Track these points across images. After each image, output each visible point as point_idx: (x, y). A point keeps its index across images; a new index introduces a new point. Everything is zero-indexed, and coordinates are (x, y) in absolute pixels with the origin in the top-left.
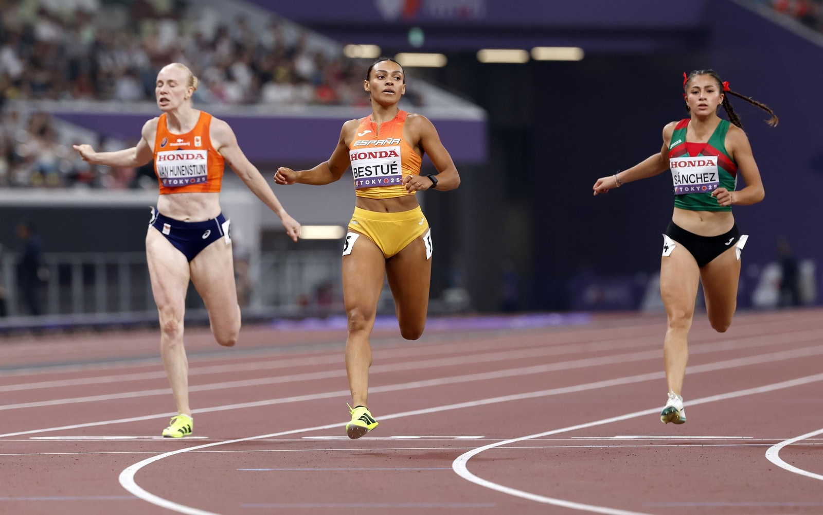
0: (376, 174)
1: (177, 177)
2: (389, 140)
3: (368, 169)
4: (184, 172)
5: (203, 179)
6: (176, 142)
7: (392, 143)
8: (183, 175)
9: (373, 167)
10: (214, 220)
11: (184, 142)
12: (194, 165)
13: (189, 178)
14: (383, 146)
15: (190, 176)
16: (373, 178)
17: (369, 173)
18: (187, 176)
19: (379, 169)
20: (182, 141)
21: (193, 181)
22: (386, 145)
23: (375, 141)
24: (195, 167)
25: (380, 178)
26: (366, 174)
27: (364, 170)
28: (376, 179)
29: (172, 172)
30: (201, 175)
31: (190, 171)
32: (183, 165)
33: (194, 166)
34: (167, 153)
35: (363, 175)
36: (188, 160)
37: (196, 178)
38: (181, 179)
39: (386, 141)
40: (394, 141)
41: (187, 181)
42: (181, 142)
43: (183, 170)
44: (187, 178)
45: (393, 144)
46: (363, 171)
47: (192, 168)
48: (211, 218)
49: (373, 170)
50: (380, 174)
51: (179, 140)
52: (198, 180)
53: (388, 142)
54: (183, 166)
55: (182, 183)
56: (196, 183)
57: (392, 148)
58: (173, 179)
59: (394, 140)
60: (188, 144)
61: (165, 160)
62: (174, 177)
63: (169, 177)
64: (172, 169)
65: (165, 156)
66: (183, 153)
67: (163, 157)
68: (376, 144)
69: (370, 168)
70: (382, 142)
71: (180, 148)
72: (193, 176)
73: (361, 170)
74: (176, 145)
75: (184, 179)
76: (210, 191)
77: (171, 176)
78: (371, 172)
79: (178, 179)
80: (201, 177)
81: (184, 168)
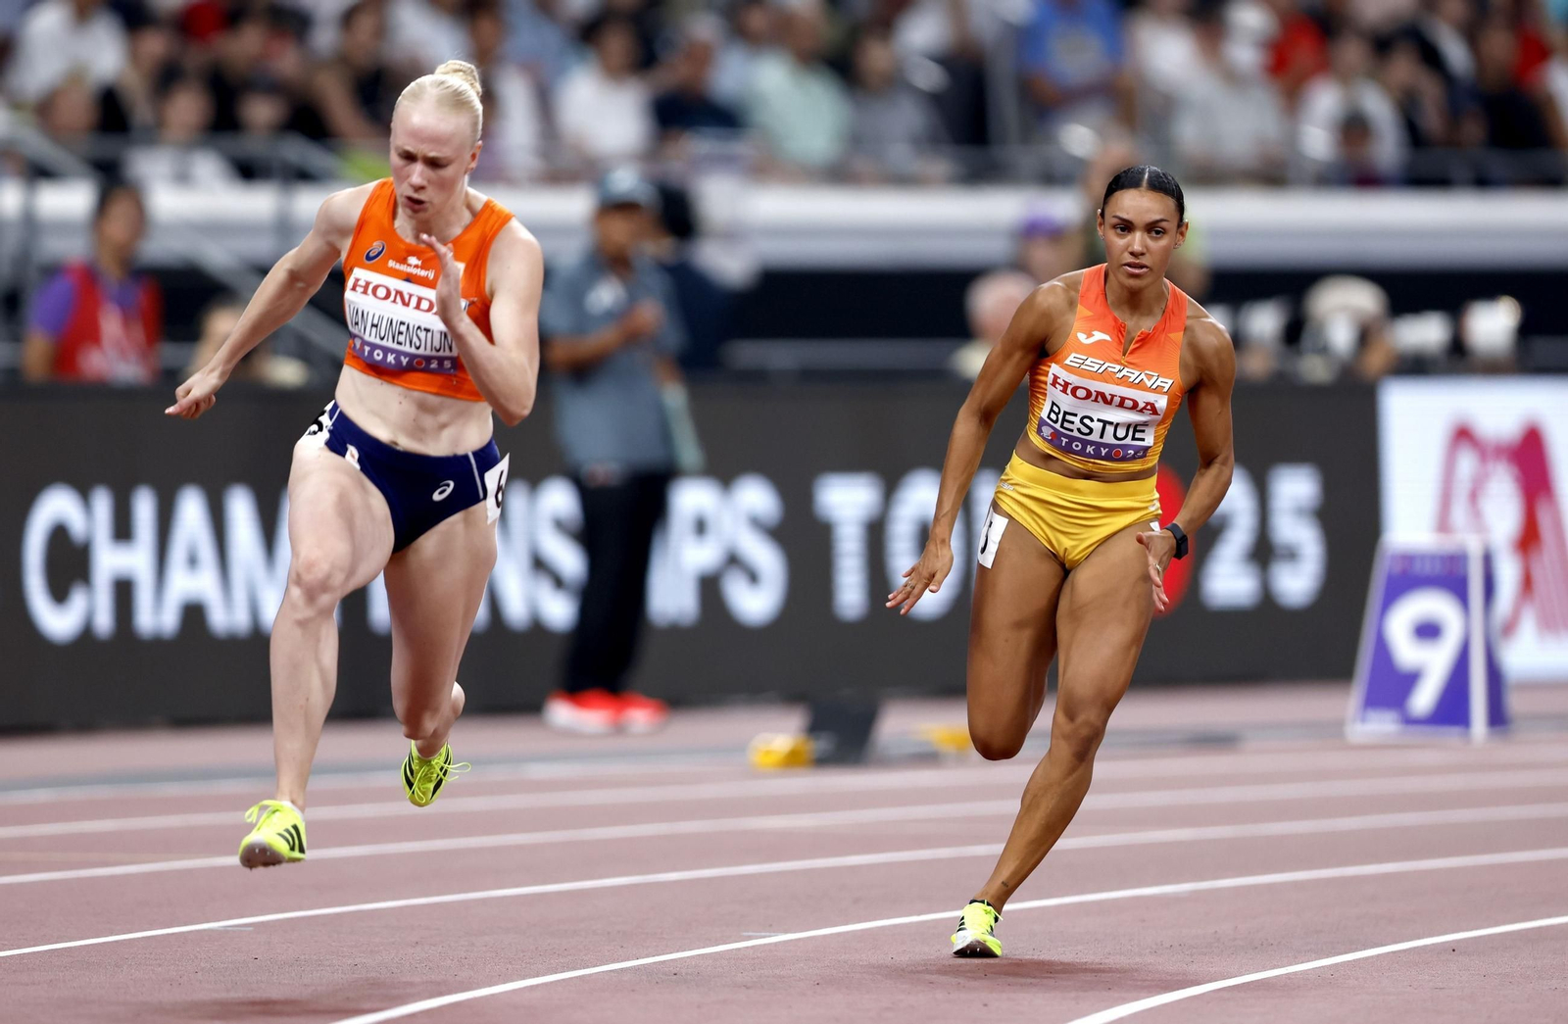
0: (1102, 437)
1: (384, 343)
2: (1149, 377)
3: (1086, 421)
4: (402, 338)
5: (447, 364)
6: (403, 261)
7: (1154, 387)
8: (400, 343)
9: (1099, 420)
10: (466, 457)
11: (422, 268)
12: (428, 327)
13: (412, 357)
14: (1132, 385)
15: (413, 350)
16: (1092, 443)
17: (1087, 431)
18: (407, 348)
19: (1110, 429)
20: (419, 263)
21: (419, 363)
22: (1140, 386)
23: (1118, 367)
24: (430, 334)
25: (1105, 445)
26: (1079, 430)
27: (1077, 420)
28: (1098, 445)
29: (374, 329)
30: (441, 353)
31: (415, 339)
32: (404, 320)
33: (427, 330)
34: (376, 278)
35: (1072, 431)
36: (417, 312)
37: (428, 359)
38: (393, 351)
39: (1143, 376)
40: (1158, 383)
41: (404, 361)
42: (416, 266)
43: (400, 333)
44: (406, 354)
45: (1158, 390)
46: (1073, 423)
47: (422, 335)
48: (460, 452)
49: (1097, 426)
50: (1109, 439)
51: (413, 260)
52: (434, 365)
53: (1145, 380)
54: (402, 323)
55: (393, 362)
56: (427, 370)
57: (1151, 397)
58: (374, 347)
59: (1160, 379)
60: (431, 275)
61: (365, 292)
62: (378, 341)
63: (366, 337)
64: (375, 322)
65: (368, 284)
66: (412, 292)
67: (362, 283)
68: (1120, 375)
69: (1092, 420)
70: (1134, 375)
71: (409, 278)
72: (421, 351)
73: (1068, 417)
74: (403, 268)
75: (398, 353)
76: (459, 396)
77: (371, 337)
78: (1091, 430)
79: (386, 350)
80: (441, 360)
81: (403, 328)
